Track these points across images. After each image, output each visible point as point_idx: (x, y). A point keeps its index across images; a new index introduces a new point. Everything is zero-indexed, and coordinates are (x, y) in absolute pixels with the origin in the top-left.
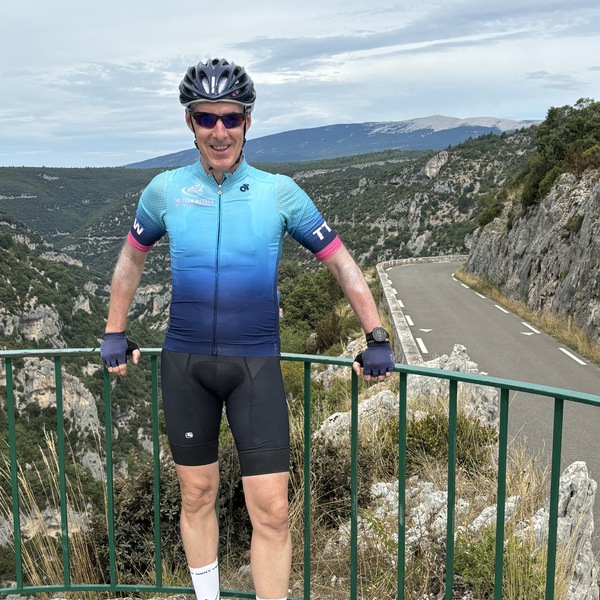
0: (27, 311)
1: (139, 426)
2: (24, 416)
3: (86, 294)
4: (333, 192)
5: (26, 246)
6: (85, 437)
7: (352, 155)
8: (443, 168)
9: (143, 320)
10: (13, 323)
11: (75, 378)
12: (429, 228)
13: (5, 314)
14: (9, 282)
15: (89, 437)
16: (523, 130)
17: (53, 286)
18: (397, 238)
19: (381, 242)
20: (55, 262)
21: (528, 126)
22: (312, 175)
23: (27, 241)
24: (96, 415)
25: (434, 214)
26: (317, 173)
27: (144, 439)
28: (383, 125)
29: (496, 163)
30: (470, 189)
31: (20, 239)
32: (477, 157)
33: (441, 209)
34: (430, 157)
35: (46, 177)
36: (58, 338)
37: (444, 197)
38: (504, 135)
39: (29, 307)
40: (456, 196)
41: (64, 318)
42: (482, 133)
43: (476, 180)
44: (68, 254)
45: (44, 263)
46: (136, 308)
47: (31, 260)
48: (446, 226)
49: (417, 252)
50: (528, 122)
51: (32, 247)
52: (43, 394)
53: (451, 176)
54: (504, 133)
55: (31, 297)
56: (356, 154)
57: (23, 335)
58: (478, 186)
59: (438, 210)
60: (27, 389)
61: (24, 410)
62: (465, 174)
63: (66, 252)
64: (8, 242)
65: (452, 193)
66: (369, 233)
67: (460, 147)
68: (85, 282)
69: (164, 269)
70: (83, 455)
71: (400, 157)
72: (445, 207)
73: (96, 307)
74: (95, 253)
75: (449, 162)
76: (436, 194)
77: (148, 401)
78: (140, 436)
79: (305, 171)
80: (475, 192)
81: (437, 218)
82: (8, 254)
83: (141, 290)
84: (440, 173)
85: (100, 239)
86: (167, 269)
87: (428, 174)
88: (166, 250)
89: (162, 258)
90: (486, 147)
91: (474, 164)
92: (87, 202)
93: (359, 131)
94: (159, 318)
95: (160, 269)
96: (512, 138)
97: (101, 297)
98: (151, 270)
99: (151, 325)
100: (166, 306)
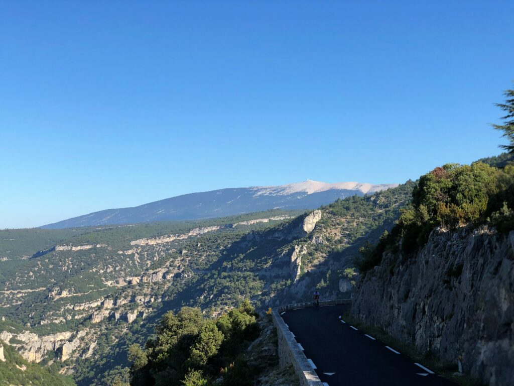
7: (241, 214)
8: (317, 224)
9: (53, 365)
22: (206, 231)
25: (311, 262)
26: (209, 229)
28: (266, 189)
29: (361, 219)
30: (340, 242)
32: (345, 215)
33: (318, 259)
34: (306, 215)
37: (318, 248)
40: (329, 247)
43: (344, 234)
46: (47, 354)
50: (385, 186)
53: (324, 230)
54: (366, 195)
56: (244, 213)
59: (315, 259)
62: (336, 229)
65: (325, 245)
67: (331, 206)
69: (73, 316)
71: (280, 215)
72: (321, 257)
73: (10, 355)
74: (11, 304)
75: (322, 218)
76: (312, 245)
79: (200, 228)
83: (51, 338)
84: (315, 228)
85: (16, 292)
86: (76, 317)
87: (305, 229)
88: (75, 301)
89: (71, 308)
90: (352, 206)
91: (343, 220)
92: (5, 259)
93: (245, 194)
94: (66, 363)
95: (70, 318)
96: (372, 199)
97: (14, 345)
98: (61, 318)
99: (59, 370)
100: (74, 352)
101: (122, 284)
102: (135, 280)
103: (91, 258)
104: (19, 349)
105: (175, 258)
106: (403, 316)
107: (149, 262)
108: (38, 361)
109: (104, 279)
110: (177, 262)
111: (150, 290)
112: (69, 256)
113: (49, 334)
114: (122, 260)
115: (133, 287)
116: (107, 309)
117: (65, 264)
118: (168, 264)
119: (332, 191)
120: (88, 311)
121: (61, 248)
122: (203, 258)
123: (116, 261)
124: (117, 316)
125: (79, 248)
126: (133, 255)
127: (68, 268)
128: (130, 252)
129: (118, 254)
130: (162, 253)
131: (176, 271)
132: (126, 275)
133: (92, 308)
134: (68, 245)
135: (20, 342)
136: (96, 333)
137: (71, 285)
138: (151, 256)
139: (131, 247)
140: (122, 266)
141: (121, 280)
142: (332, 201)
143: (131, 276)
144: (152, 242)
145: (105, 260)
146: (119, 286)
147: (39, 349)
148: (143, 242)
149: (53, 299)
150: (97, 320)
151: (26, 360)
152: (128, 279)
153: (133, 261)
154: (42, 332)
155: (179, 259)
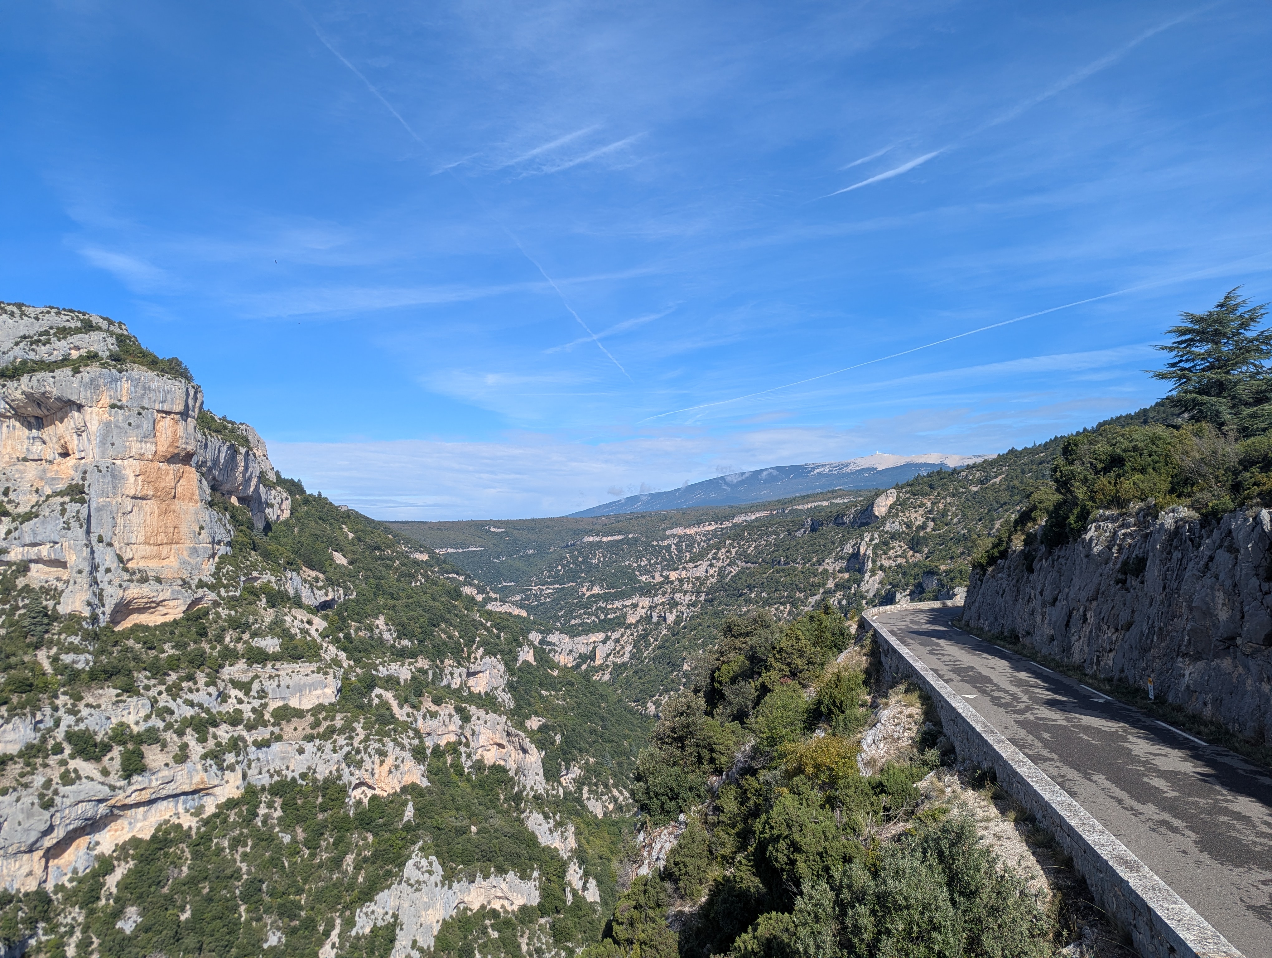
0: (474, 663)
1: (583, 784)
2: (469, 773)
3: (531, 644)
4: (777, 534)
5: (473, 598)
6: (530, 797)
7: (794, 496)
8: (891, 507)
9: (586, 670)
10: (460, 675)
11: (520, 733)
12: (881, 568)
13: (453, 667)
14: (457, 634)
15: (534, 797)
16: (975, 466)
17: (498, 636)
18: (848, 580)
19: (830, 584)
20: (500, 613)
21: (980, 460)
22: (753, 517)
23: (474, 592)
24: (541, 772)
25: (885, 553)
26: (758, 515)
27: (589, 799)
28: (825, 465)
29: (949, 500)
30: (923, 527)
31: (467, 590)
32: (927, 494)
33: (893, 548)
34: (877, 495)
35: (493, 529)
36: (504, 690)
37: (894, 536)
38: (955, 472)
39: (476, 658)
40: (908, 534)
41: (509, 669)
42: (930, 470)
43: (927, 518)
44: (513, 604)
45: (490, 613)
46: (579, 657)
47: (478, 611)
48: (899, 566)
49: (870, 595)
50: (978, 457)
51: (479, 598)
52: (489, 750)
53: (901, 514)
54: (955, 469)
55: (478, 648)
56: (798, 495)
57: (469, 688)
58: (931, 524)
59: (890, 549)
60: (472, 744)
61: (471, 767)
62: (916, 512)
63: (510, 602)
64: (456, 594)
65: (903, 532)
66: (816, 576)
67: (909, 484)
68: (529, 632)
69: (606, 616)
70: (528, 818)
71: (844, 496)
72: (898, 547)
73: (541, 658)
74: (539, 601)
75: (898, 500)
76: (886, 533)
77: (593, 757)
78: (585, 796)
79: (746, 513)
80: (928, 530)
81: (889, 558)
82: (457, 606)
83: (583, 639)
84: (889, 512)
85: (544, 588)
86: (609, 616)
87: (877, 514)
88: (606, 597)
89: (603, 606)
90: (936, 483)
91: (925, 501)
92: (531, 551)
93: (799, 471)
94: (602, 668)
95: (602, 617)
96: (963, 474)
97: (544, 647)
98: (593, 617)
99: (593, 675)
100: (608, 655)
101: (658, 579)
102: (673, 575)
103: (623, 550)
104: (550, 651)
105: (719, 549)
106: (1049, 624)
107: (687, 554)
108: (570, 665)
109: (637, 573)
110: (720, 554)
111: (690, 585)
112: (600, 548)
113: (580, 636)
114: (657, 551)
115: (672, 582)
116: (643, 608)
117: (595, 556)
118: (710, 556)
119: (908, 466)
120: (622, 609)
121: (591, 539)
122: (752, 549)
123: (650, 552)
124: (655, 615)
125: (610, 538)
126: (669, 546)
127: (599, 562)
128: (665, 543)
129: (653, 546)
130: (702, 544)
131: (720, 564)
132: (663, 569)
133: (626, 606)
134: (598, 535)
135: (550, 644)
136: (632, 635)
137: (603, 580)
138: (690, 546)
139: (668, 537)
140: (657, 559)
141: (657, 575)
142: (911, 477)
143: (667, 570)
144: (689, 531)
145: (639, 551)
146: (655, 581)
147: (571, 651)
148: (679, 531)
149: (584, 595)
150: (632, 619)
151: (558, 663)
152: (664, 573)
153: (670, 553)
154: (573, 633)
155: (723, 550)
